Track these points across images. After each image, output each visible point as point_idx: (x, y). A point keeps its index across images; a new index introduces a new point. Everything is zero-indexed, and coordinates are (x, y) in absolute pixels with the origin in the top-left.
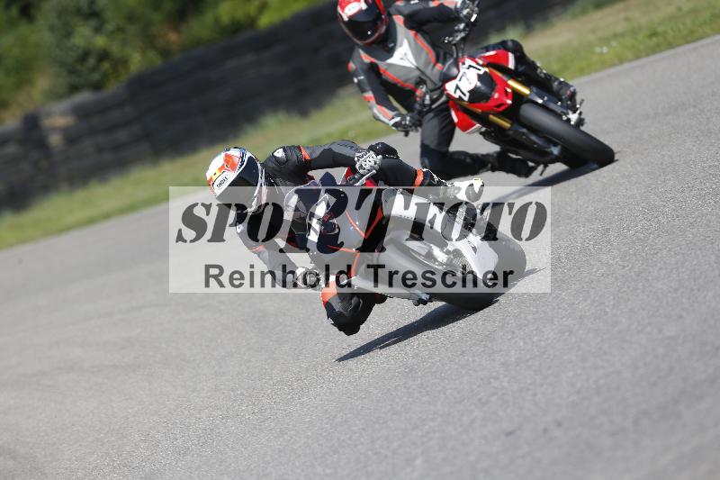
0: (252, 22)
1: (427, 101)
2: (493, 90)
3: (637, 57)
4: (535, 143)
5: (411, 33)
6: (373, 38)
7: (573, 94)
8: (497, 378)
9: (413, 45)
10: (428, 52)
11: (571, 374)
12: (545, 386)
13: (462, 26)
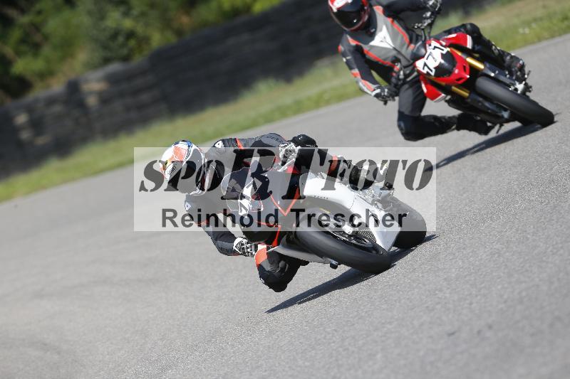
0: (248, 9)
1: (402, 76)
2: (454, 66)
3: (553, 37)
4: (489, 109)
5: (389, 20)
6: (359, 25)
7: (522, 67)
8: (441, 290)
9: (390, 30)
10: (403, 35)
11: (499, 287)
12: (479, 297)
13: (429, 14)
